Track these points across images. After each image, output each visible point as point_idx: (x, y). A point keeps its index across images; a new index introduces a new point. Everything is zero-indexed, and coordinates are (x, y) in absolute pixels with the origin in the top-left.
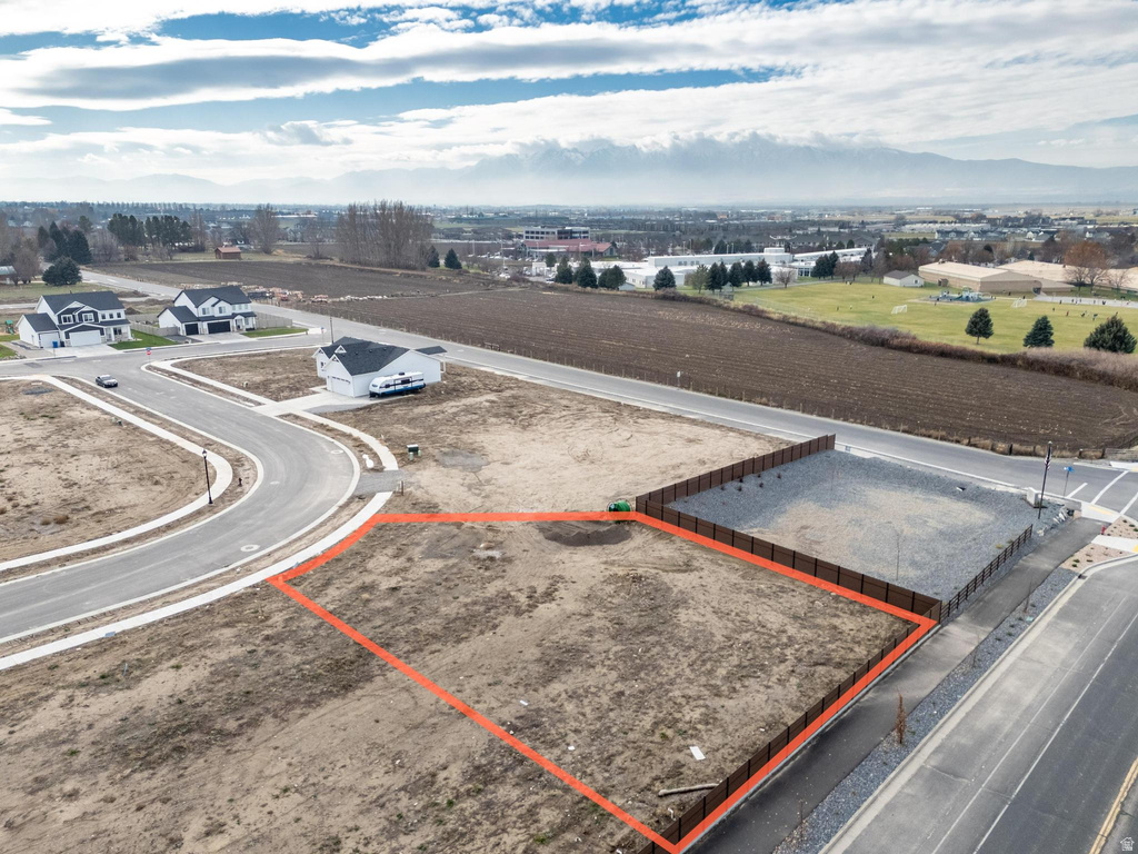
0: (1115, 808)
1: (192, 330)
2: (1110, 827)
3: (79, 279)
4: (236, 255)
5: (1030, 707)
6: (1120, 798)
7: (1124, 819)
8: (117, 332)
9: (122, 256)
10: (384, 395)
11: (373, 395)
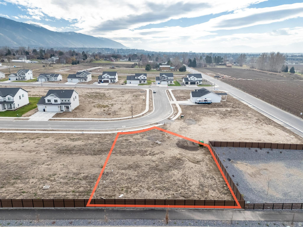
1: (187, 83)
3: (186, 70)
4: (231, 66)
8: (171, 82)
9: (203, 66)
10: (198, 103)
11: (196, 103)
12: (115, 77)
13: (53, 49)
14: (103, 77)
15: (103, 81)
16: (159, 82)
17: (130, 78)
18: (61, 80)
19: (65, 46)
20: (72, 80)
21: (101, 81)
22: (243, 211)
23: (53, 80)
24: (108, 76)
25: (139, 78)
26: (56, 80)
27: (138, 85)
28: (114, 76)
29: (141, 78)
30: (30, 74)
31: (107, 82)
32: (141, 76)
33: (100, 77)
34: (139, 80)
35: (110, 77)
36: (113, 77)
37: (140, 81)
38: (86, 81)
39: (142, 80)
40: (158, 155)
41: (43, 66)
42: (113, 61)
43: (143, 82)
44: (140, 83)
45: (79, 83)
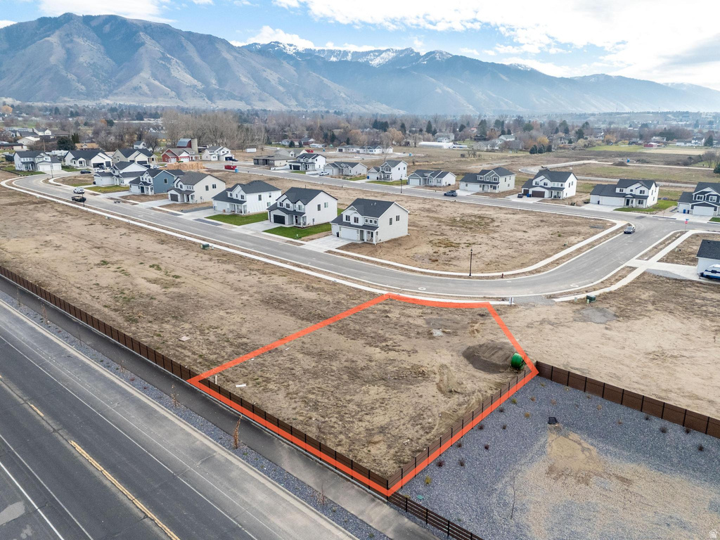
0: (150, 514)
2: (138, 505)
5: (269, 520)
6: (157, 520)
7: (142, 516)
10: (708, 277)
11: (702, 275)
12: (562, 185)
13: (522, 117)
14: (534, 184)
15: (530, 193)
16: (687, 206)
17: (601, 190)
18: (449, 185)
19: (574, 109)
20: (467, 185)
21: (526, 193)
22: (381, 502)
23: (433, 184)
24: (546, 181)
25: (627, 191)
26: (438, 184)
27: (616, 210)
28: (560, 183)
29: (633, 193)
30: (402, 169)
31: (541, 195)
32: (633, 187)
33: (529, 183)
34: (624, 195)
35: (550, 184)
36: (558, 185)
37: (628, 201)
38: (494, 191)
39: (634, 196)
40: (397, 353)
41: (461, 155)
42: (652, 146)
43: (635, 203)
44: (628, 204)
45: (478, 194)
